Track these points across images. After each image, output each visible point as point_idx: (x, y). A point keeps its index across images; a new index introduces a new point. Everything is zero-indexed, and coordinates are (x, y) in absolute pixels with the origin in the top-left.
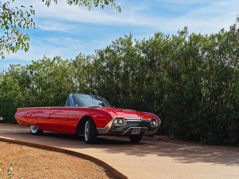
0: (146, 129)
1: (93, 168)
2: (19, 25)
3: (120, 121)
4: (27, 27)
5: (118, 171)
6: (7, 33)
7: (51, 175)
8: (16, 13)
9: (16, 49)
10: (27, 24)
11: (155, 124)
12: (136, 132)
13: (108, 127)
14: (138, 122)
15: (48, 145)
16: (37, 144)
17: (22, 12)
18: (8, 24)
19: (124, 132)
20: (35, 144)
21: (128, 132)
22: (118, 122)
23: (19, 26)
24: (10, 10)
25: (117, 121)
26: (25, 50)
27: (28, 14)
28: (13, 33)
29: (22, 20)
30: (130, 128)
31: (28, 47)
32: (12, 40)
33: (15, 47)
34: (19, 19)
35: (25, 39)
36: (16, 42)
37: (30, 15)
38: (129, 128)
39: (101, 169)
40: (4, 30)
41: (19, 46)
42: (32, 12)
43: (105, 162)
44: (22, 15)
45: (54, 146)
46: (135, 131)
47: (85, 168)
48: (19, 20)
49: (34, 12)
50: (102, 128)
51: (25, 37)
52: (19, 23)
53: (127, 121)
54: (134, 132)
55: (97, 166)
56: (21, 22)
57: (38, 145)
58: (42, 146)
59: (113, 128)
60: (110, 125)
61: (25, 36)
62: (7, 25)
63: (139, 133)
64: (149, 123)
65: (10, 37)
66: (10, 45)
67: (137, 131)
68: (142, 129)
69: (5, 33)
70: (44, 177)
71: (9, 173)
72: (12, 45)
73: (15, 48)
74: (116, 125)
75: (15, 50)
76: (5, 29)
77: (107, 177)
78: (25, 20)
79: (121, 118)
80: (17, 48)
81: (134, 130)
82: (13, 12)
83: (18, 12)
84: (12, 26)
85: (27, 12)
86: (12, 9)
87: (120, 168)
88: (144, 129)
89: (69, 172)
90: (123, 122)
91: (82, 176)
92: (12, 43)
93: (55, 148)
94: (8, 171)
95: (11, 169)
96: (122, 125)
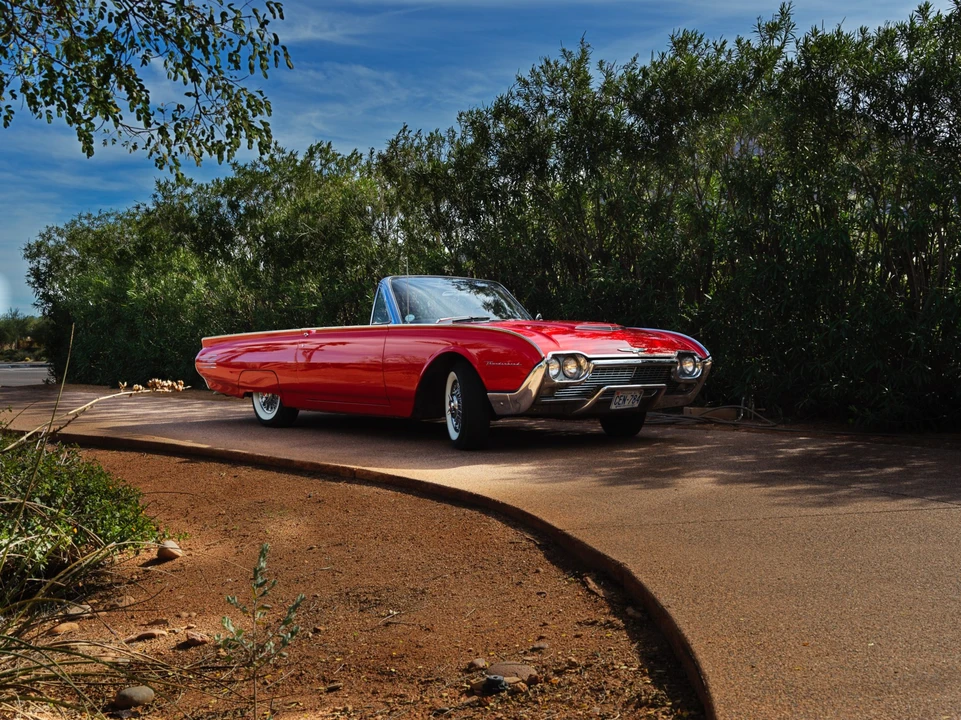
0: (659, 389)
1: (498, 538)
2: (230, 60)
3: (569, 367)
4: (262, 66)
5: (590, 544)
6: (193, 92)
7: (357, 567)
8: (218, 20)
9: (228, 148)
10: (260, 53)
11: (690, 369)
12: (627, 402)
13: (527, 391)
14: (630, 367)
15: (326, 461)
16: (286, 460)
17: (235, 11)
18: (197, 63)
19: (585, 402)
20: (280, 460)
21: (597, 402)
22: (562, 368)
23: (232, 66)
24: (195, 11)
25: (557, 365)
26: (260, 149)
27: (261, 20)
28: (213, 90)
29: (241, 42)
30: (605, 388)
31: (268, 136)
32: (214, 117)
33: (225, 140)
34: (230, 40)
35: (252, 110)
36: (225, 122)
37: (267, 22)
38: (601, 390)
39: (523, 538)
40: (185, 83)
41: (236, 135)
42: (272, 11)
43: (536, 515)
44: (240, 25)
45: (345, 463)
46: (622, 398)
47: (470, 537)
48: (231, 45)
49: (280, 10)
50: (508, 394)
51: (255, 101)
52: (230, 55)
53: (595, 366)
54: (621, 402)
55: (511, 531)
56: (238, 50)
57: (292, 461)
58: (304, 464)
59: (545, 392)
60: (533, 382)
61: (254, 97)
62: (194, 67)
63: (636, 405)
64: (670, 367)
65: (204, 108)
66: (209, 136)
68: (646, 390)
69: (188, 94)
70: (334, 575)
71: (260, 581)
72: (212, 134)
73: (226, 143)
74: (557, 381)
75: (225, 154)
76: (189, 80)
77: (551, 567)
78: (253, 40)
79: (574, 357)
80: (230, 143)
81: (618, 393)
82: (207, 17)
83: (224, 15)
84: (211, 67)
85: (256, 14)
86: (204, 6)
87: (595, 534)
88: (653, 389)
89: (417, 554)
90: (579, 367)
91: (466, 566)
92: (212, 128)
93: (351, 470)
94: (256, 572)
95: (263, 565)
96: (578, 378)
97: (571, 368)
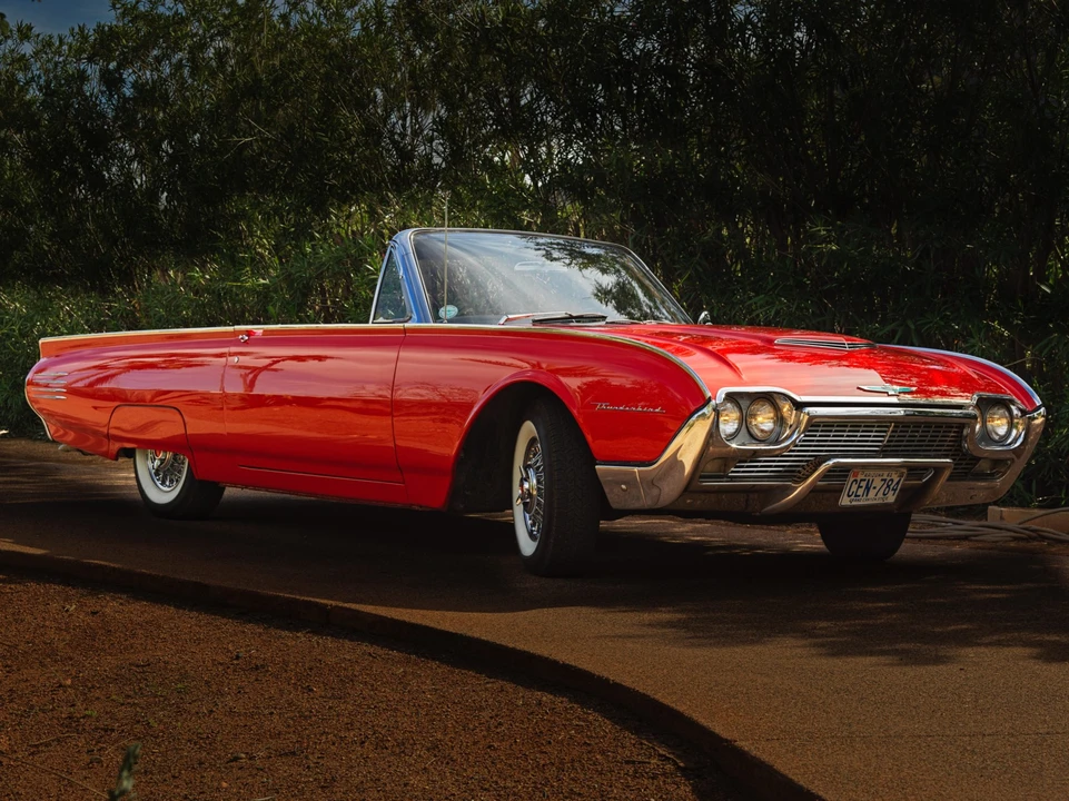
0: (939, 469)
1: (603, 753)
3: (760, 419)
11: (1002, 431)
12: (872, 493)
13: (675, 463)
14: (881, 422)
19: (788, 490)
21: (814, 490)
22: (744, 421)
25: (735, 414)
30: (831, 463)
38: (822, 468)
39: (656, 757)
43: (681, 708)
46: (864, 484)
47: (548, 749)
50: (636, 469)
53: (812, 418)
54: (860, 492)
55: (630, 738)
59: (710, 467)
60: (688, 445)
63: (891, 498)
64: (962, 426)
67: (878, 483)
68: (911, 468)
74: (734, 446)
79: (769, 398)
81: (856, 475)
87: (794, 751)
88: (926, 467)
89: (442, 775)
90: (780, 420)
95: (127, 784)
96: (777, 442)
97: (764, 421)
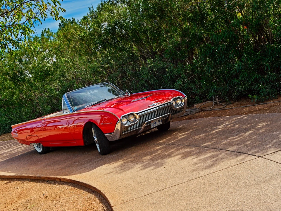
0: (169, 115)
3: (131, 118)
11: (180, 103)
12: (157, 124)
13: (117, 129)
16: (39, 177)
19: (140, 129)
20: (37, 177)
21: (145, 127)
22: (128, 120)
25: (126, 120)
30: (146, 122)
45: (56, 176)
46: (155, 123)
50: (111, 134)
53: (140, 115)
54: (154, 124)
57: (41, 177)
58: (45, 178)
59: (124, 130)
60: (118, 126)
63: (161, 123)
64: (171, 106)
67: (157, 122)
68: (163, 117)
74: (126, 125)
79: (132, 114)
81: (152, 122)
88: (166, 116)
90: (135, 117)
93: (59, 179)
96: (135, 122)
97: (132, 118)
